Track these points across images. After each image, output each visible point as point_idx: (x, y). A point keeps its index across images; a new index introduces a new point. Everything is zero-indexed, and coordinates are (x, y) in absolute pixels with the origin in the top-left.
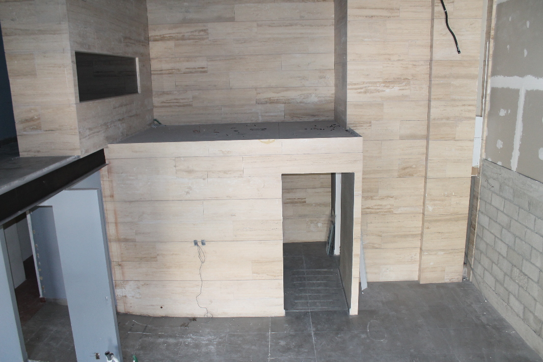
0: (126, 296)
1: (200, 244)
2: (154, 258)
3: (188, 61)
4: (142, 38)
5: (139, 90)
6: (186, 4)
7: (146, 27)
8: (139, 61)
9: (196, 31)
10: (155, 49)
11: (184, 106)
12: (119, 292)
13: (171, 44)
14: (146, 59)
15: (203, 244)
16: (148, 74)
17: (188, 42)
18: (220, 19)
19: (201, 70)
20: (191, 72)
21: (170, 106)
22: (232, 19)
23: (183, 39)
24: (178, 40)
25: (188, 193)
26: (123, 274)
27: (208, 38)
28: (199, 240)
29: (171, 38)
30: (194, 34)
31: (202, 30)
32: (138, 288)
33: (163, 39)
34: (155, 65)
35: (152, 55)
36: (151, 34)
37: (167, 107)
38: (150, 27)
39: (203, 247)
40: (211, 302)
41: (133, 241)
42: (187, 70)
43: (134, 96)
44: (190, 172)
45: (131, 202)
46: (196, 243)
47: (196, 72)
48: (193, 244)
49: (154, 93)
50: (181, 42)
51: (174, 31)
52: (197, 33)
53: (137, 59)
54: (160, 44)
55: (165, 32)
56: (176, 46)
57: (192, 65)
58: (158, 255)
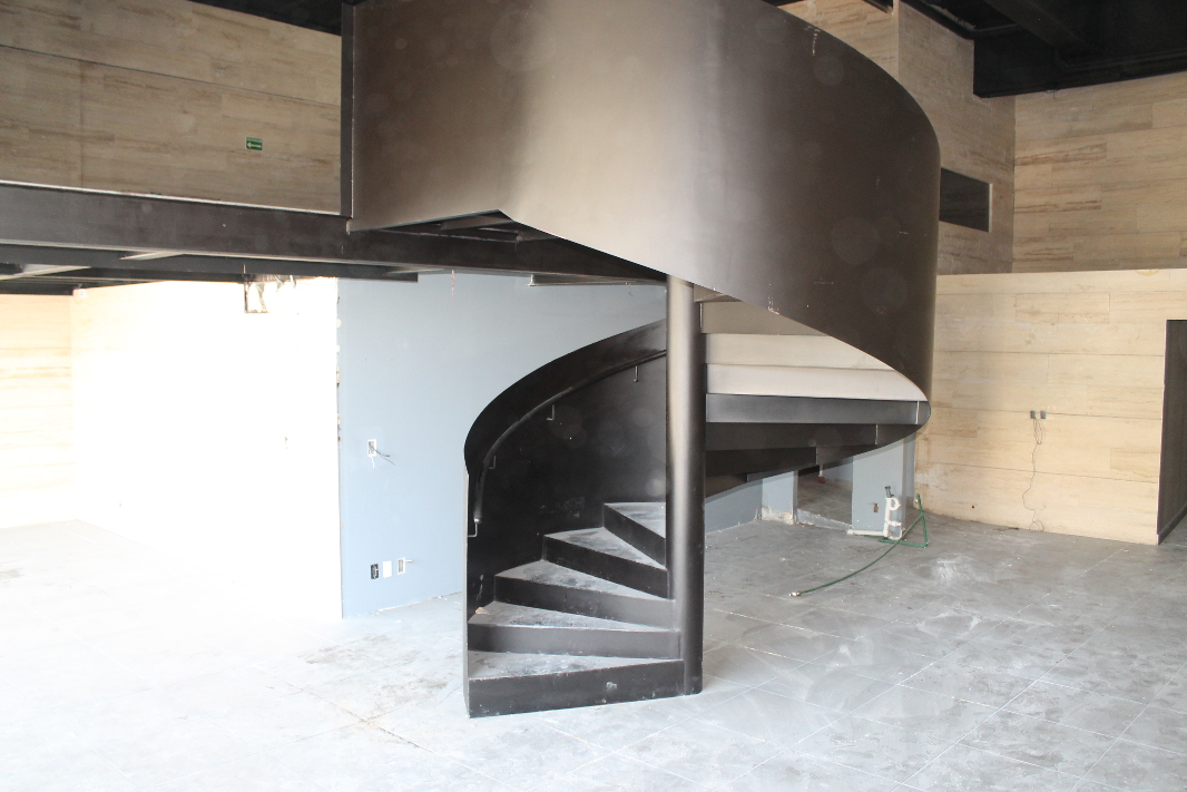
0: (927, 485)
1: (1038, 416)
2: (972, 433)
3: (1070, 192)
4: (1003, 160)
5: (990, 229)
6: (1073, 109)
7: (1010, 145)
8: (994, 189)
9: (1086, 147)
10: (1023, 177)
11: (1059, 259)
12: (919, 478)
13: (1048, 167)
14: (1007, 190)
15: (1043, 417)
16: (1010, 212)
17: (1073, 164)
18: (1127, 127)
19: (1091, 205)
20: (1074, 209)
21: (1038, 260)
22: (1147, 126)
23: (1066, 160)
24: (1058, 161)
25: (1029, 343)
26: (929, 452)
27: (1104, 157)
28: (1037, 410)
29: (1047, 160)
30: (1085, 151)
31: (1097, 146)
32: (946, 474)
33: (1035, 161)
34: (1021, 200)
35: (1018, 184)
36: (1019, 155)
37: (1033, 260)
38: (1017, 145)
39: (1043, 422)
40: (1045, 507)
41: (949, 406)
42: (1070, 206)
43: (980, 233)
44: (1035, 313)
45: (952, 352)
46: (1032, 415)
47: (1082, 209)
48: (1028, 416)
49: (1015, 240)
50: (1062, 164)
51: (1053, 149)
52: (1088, 151)
53: (991, 186)
54: (1030, 169)
55: (1040, 151)
56: (1054, 170)
57: (1077, 197)
58: (979, 428)
